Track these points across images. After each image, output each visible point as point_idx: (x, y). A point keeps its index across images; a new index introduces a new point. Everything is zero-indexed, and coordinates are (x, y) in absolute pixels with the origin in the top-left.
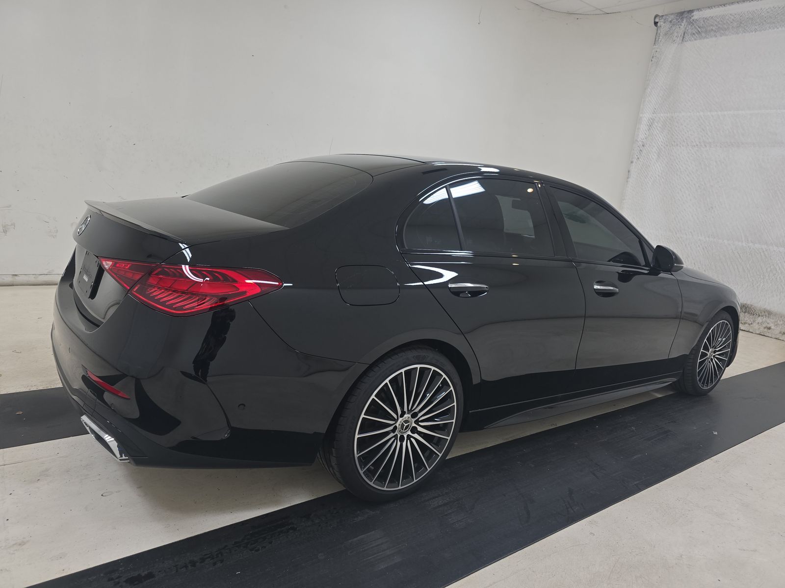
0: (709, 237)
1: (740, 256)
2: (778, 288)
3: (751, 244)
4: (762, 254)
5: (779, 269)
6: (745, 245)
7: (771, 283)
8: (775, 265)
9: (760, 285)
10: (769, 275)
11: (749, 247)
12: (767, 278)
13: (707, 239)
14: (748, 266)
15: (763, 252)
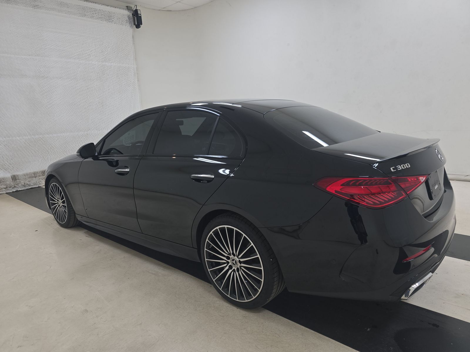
0: (5, 138)
1: (30, 145)
2: (57, 156)
3: (33, 136)
4: (41, 140)
5: (54, 146)
6: (30, 138)
7: (53, 154)
8: (51, 145)
9: (48, 158)
10: (51, 151)
11: (32, 138)
12: (50, 152)
13: (5, 139)
14: (37, 149)
15: (42, 139)
